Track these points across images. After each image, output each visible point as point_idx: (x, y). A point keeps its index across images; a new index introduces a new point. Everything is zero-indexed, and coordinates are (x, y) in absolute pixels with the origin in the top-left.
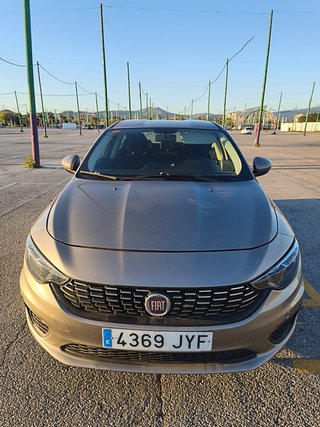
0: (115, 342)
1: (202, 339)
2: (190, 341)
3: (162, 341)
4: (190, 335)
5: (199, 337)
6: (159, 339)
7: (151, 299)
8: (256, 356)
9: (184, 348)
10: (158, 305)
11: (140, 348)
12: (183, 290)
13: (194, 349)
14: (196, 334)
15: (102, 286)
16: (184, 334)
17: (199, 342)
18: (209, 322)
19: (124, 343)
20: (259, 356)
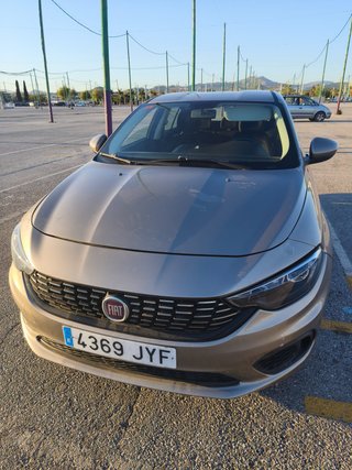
0: (75, 341)
1: (164, 354)
2: (151, 355)
3: (121, 349)
4: (151, 348)
5: (161, 351)
6: (118, 346)
7: (108, 302)
8: (238, 383)
9: (145, 361)
10: (115, 309)
11: (100, 352)
12: (142, 297)
13: (156, 363)
14: (158, 348)
15: (61, 282)
16: (144, 346)
17: (161, 357)
18: (173, 337)
19: (84, 345)
20: (242, 384)
